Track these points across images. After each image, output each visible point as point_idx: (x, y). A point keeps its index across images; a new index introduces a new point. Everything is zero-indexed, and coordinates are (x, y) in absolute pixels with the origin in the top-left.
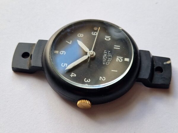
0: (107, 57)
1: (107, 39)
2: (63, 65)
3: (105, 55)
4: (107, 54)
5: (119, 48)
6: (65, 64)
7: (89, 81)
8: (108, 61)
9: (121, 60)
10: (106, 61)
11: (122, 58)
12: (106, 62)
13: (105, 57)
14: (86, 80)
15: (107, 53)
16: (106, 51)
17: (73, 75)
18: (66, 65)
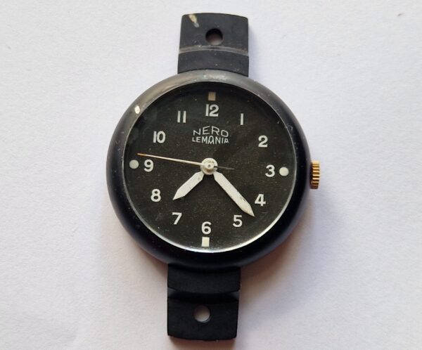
0: (211, 134)
1: (161, 138)
2: (238, 223)
3: (204, 139)
4: (202, 135)
5: (185, 113)
6: (235, 220)
7: (270, 168)
8: (220, 133)
9: (214, 108)
10: (220, 136)
11: (207, 106)
12: (222, 137)
13: (211, 140)
14: (270, 173)
15: (198, 135)
16: (195, 139)
17: (260, 200)
18: (237, 218)
